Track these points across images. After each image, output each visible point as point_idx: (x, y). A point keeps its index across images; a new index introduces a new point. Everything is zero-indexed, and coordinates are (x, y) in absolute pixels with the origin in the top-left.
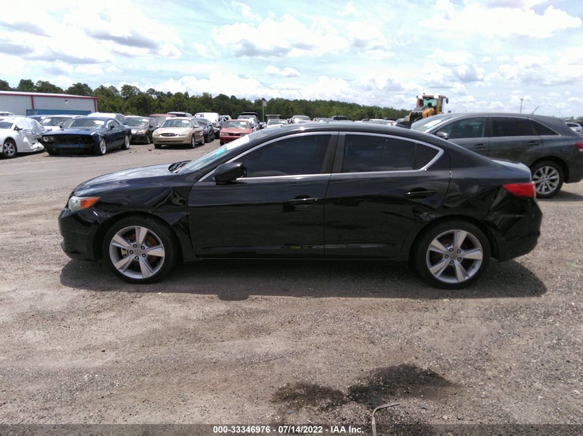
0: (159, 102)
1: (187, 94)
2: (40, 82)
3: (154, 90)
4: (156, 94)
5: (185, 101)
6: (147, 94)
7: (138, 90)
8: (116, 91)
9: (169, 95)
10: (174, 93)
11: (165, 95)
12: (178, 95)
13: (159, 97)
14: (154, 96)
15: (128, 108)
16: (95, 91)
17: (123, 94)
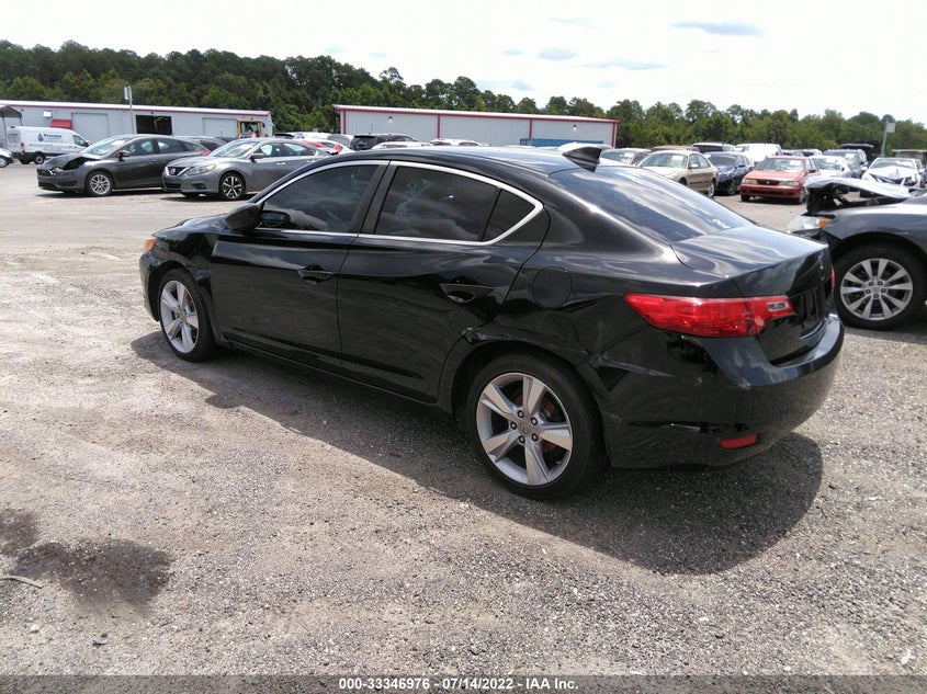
0: (742, 127)
1: (795, 113)
2: (575, 99)
3: (739, 108)
4: (742, 114)
5: (790, 124)
6: (726, 114)
7: (713, 107)
8: (679, 111)
9: (765, 113)
10: (772, 111)
11: (757, 115)
12: (780, 115)
13: (743, 120)
14: (738, 119)
15: (690, 137)
16: (648, 111)
17: (689, 115)
